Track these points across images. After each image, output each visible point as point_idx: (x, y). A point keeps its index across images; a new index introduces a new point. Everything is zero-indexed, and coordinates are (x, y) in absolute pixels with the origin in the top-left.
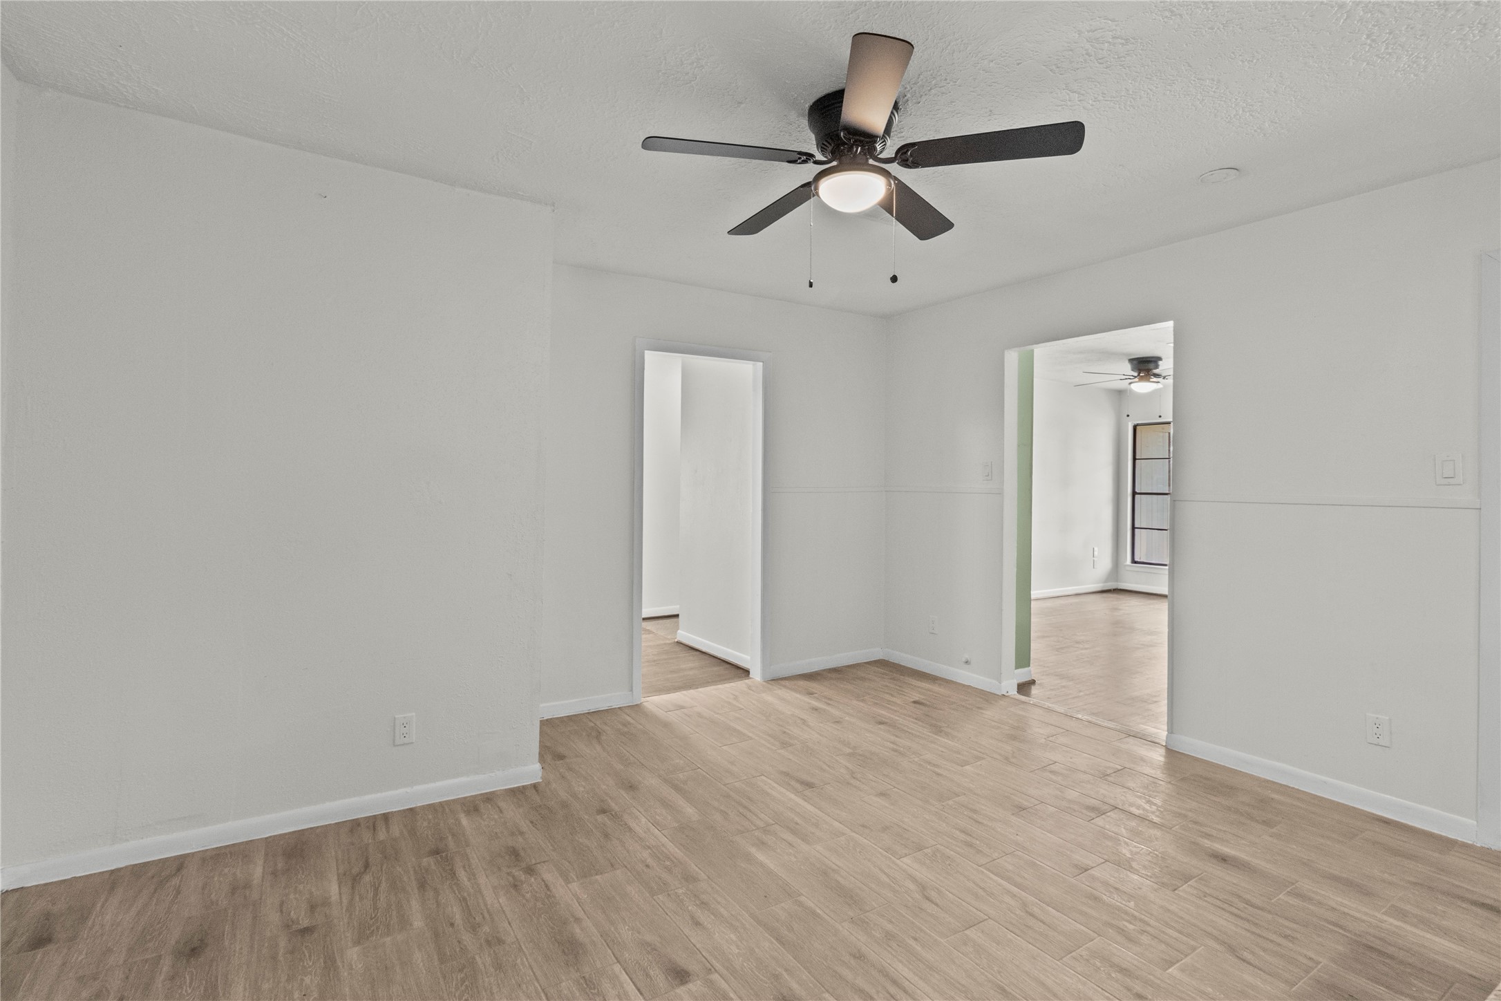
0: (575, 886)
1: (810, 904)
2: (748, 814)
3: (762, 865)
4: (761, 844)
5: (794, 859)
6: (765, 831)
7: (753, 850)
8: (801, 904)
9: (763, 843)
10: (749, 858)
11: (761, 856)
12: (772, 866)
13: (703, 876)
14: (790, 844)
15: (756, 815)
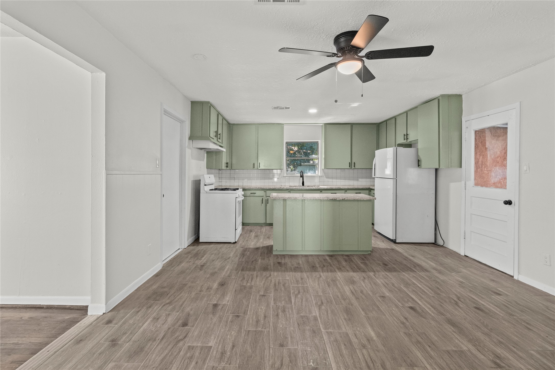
0: (465, 348)
1: (363, 313)
2: (369, 360)
3: (374, 330)
4: (369, 340)
5: (358, 329)
6: (364, 346)
7: (375, 338)
8: (366, 313)
9: (368, 340)
10: (378, 335)
11: (373, 334)
12: (370, 329)
13: (402, 334)
14: (356, 336)
15: (364, 357)
